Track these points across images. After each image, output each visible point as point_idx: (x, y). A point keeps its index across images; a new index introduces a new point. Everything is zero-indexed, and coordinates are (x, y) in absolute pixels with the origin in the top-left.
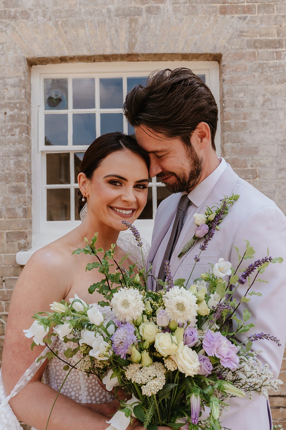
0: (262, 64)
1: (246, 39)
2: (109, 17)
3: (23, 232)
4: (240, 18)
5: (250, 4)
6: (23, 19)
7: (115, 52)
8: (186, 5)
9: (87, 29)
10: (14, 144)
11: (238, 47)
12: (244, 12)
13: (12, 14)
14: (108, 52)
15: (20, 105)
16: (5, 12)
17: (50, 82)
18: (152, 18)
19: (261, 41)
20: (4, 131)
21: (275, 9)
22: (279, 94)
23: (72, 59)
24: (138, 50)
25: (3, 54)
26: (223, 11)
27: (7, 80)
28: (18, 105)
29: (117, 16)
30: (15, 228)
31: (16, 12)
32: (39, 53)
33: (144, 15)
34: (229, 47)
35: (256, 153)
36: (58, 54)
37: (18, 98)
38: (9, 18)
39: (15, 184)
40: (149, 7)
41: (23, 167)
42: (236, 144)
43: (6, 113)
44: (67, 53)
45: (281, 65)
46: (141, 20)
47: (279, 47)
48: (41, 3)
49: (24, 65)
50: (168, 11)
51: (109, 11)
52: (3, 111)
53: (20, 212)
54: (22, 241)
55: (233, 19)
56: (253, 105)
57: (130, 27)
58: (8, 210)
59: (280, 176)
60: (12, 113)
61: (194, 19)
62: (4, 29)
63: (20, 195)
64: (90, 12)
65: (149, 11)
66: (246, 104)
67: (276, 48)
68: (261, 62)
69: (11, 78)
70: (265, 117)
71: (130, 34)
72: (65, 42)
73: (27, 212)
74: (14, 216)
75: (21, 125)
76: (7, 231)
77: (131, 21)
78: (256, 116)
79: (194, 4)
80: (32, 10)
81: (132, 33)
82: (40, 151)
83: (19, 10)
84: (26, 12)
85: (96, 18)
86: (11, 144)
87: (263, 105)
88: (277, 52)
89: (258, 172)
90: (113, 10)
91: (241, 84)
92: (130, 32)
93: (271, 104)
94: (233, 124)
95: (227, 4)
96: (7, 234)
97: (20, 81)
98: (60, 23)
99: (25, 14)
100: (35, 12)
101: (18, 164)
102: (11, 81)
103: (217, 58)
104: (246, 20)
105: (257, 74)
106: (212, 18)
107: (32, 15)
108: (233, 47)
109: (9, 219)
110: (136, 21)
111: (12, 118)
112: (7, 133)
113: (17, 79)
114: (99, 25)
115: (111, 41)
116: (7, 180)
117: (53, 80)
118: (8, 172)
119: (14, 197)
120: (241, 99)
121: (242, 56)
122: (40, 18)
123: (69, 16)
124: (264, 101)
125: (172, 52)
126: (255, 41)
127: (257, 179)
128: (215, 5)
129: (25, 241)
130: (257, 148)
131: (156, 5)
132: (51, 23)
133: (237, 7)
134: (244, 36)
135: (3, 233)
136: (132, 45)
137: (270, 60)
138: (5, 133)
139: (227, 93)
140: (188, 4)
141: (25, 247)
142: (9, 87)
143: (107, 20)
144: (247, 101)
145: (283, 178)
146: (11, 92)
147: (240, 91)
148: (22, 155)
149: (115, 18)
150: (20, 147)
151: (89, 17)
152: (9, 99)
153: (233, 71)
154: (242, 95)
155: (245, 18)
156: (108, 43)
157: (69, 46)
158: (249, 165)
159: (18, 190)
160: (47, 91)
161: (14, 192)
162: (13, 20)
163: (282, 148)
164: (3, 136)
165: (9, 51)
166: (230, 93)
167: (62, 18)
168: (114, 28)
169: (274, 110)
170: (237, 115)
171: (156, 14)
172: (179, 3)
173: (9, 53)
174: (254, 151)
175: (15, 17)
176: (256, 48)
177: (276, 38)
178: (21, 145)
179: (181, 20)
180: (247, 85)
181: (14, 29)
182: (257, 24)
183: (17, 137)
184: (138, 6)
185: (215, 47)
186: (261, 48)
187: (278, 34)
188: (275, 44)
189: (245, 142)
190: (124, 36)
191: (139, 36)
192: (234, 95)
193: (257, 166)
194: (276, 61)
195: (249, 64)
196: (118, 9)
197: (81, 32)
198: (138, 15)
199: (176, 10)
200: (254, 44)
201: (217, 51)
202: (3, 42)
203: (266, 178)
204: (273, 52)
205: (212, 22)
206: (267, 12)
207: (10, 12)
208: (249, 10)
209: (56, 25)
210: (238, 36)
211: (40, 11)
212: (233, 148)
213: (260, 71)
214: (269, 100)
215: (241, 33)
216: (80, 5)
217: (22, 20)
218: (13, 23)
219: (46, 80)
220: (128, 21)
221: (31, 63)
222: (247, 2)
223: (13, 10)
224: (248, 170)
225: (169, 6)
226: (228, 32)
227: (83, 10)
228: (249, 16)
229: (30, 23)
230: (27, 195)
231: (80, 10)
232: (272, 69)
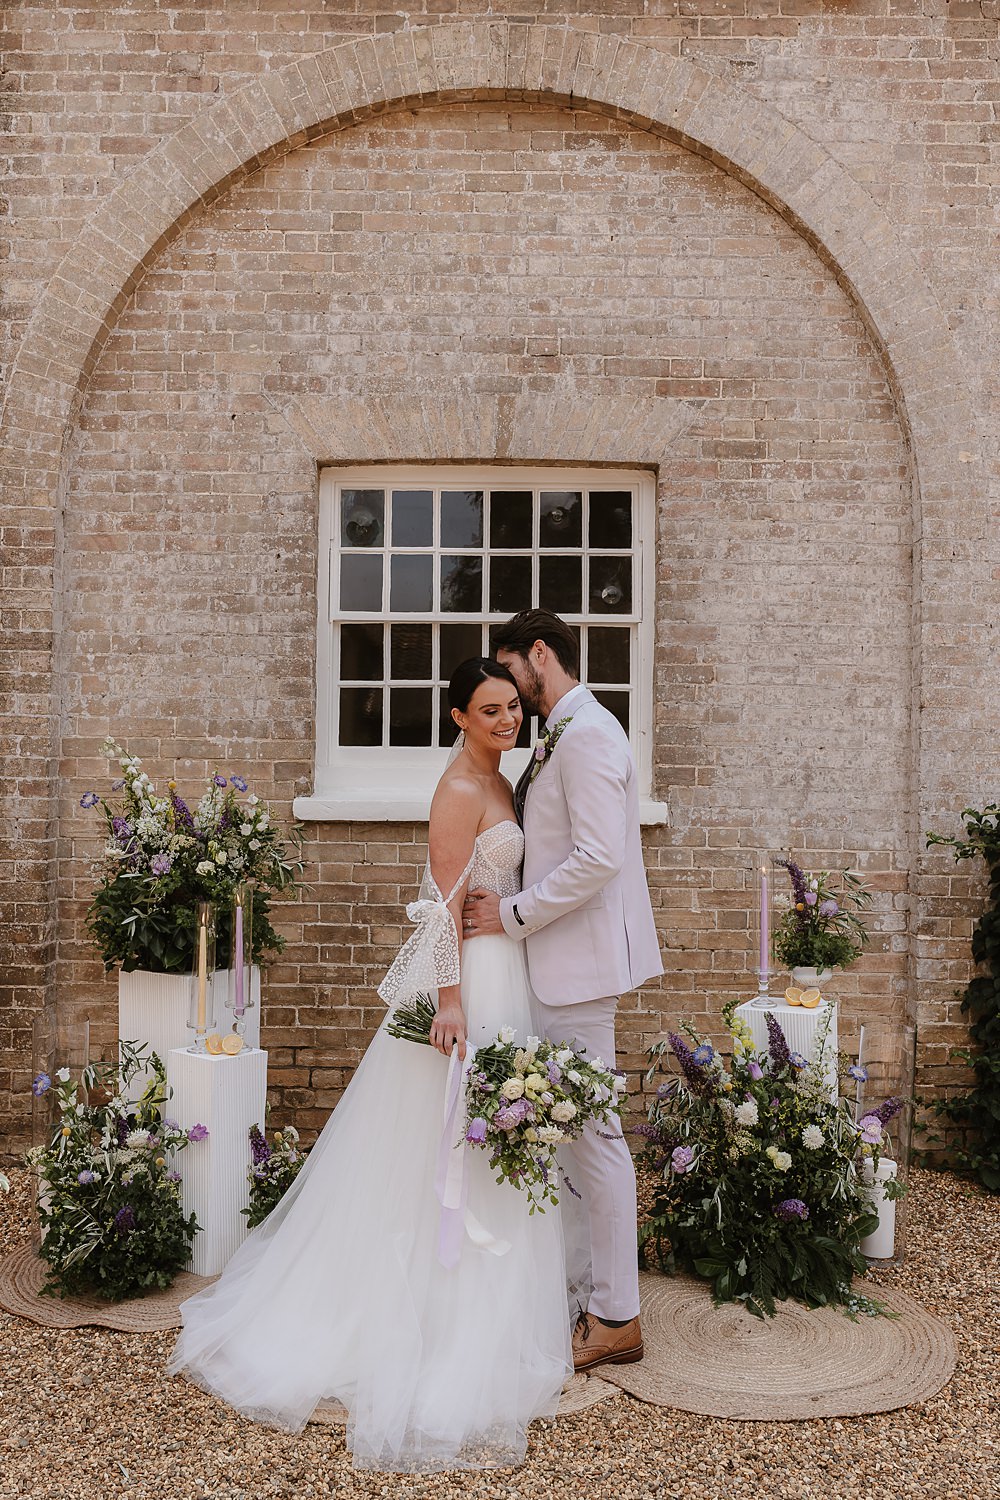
0: (728, 485)
1: (700, 439)
2: (464, 394)
3: (303, 764)
4: (692, 403)
5: (710, 379)
6: (313, 391)
7: (473, 454)
8: (599, 376)
9: (425, 412)
10: (292, 610)
11: (686, 453)
12: (700, 394)
13: (294, 382)
14: (461, 454)
15: (304, 543)
16: (282, 378)
17: (352, 497)
18: (539, 398)
19: (727, 445)
20: (275, 586)
21: (754, 389)
22: (756, 538)
23: (395, 462)
24: (512, 452)
25: (276, 453)
26: (664, 390)
27: (282, 499)
28: (300, 542)
29: (478, 392)
30: (290, 756)
31: (301, 379)
32: (340, 453)
33: (526, 391)
34: (672, 454)
35: (713, 638)
36: (371, 456)
37: (302, 530)
38: (288, 389)
39: (291, 680)
40: (535, 378)
41: (307, 650)
42: (678, 621)
43: (279, 556)
44: (388, 454)
45: (760, 488)
46: (520, 401)
47: (757, 457)
48: (346, 365)
49: (313, 470)
50: (566, 386)
51: (464, 383)
52: (274, 552)
53: (299, 728)
54: (302, 780)
55: (680, 404)
56: (709, 554)
57: (501, 411)
58: (279, 725)
59: (753, 679)
60: (290, 556)
61: (613, 401)
62: (280, 408)
63: (300, 699)
64: (430, 382)
65: (534, 384)
66: (698, 554)
67: (753, 457)
68: (727, 481)
69: (291, 494)
70: (729, 577)
71: (499, 424)
72: (385, 434)
73: (310, 729)
74: (290, 735)
75: (305, 578)
76: (276, 761)
77: (502, 402)
78: (716, 575)
79: (612, 377)
80: (329, 376)
81: (503, 422)
82: (331, 621)
83: (307, 375)
84: (318, 379)
85: (442, 395)
86: (286, 610)
87: (728, 555)
88: (753, 464)
89: (715, 671)
90: (471, 381)
91: (691, 517)
92: (500, 420)
93: (742, 554)
94: (674, 587)
95: (669, 379)
96: (275, 765)
97: (306, 499)
98: (377, 400)
99: (317, 384)
100: (334, 381)
101: (298, 645)
102: (289, 500)
103: (654, 468)
104: (703, 408)
105: (718, 502)
106: (644, 401)
107: (330, 385)
108: (678, 453)
109: (279, 741)
110: (511, 402)
111: (290, 564)
112: (280, 591)
113: (300, 497)
114: (446, 406)
115: (467, 434)
116: (278, 673)
117: (358, 492)
118: (281, 657)
119: (290, 702)
120: (690, 544)
121: (694, 470)
122: (343, 391)
123: (394, 390)
124: (729, 549)
125: (572, 458)
126: (718, 445)
127: (714, 683)
128: (649, 379)
129: (307, 780)
130: (715, 629)
131: (546, 375)
132: (362, 401)
133: (687, 384)
134: (696, 435)
135: (269, 763)
136: (502, 444)
137: (742, 478)
138: (277, 590)
139: (665, 533)
140: (604, 376)
141: (307, 790)
142: (286, 511)
143: (461, 399)
144: (700, 547)
145: (758, 683)
146: (290, 519)
147: (689, 530)
148: (305, 630)
149: (474, 394)
150: (302, 615)
151: (428, 391)
152: (286, 531)
153: (677, 494)
154: (691, 536)
155: (700, 404)
156: (461, 438)
157: (393, 441)
158: (700, 659)
159: (297, 691)
160: (346, 512)
161: (289, 693)
162: (296, 393)
163: (758, 631)
164: (274, 595)
165: (287, 448)
166: (671, 533)
167: (382, 392)
168: (472, 413)
169: (745, 564)
170: (681, 571)
171: (546, 391)
172: (587, 373)
173: (288, 451)
174: (709, 635)
175: (299, 389)
176: (719, 456)
177: (754, 439)
178: (305, 612)
179: (590, 403)
180: (700, 520)
181: (296, 408)
182: (720, 415)
183: (298, 597)
184: (514, 376)
185: (647, 452)
186: (727, 457)
187: (758, 434)
188: (750, 451)
189: (694, 618)
190: (489, 427)
191: (516, 428)
192: (678, 537)
193: (714, 660)
194: (751, 480)
195: (704, 484)
196: (479, 380)
197: (414, 417)
198: (516, 392)
199: (581, 385)
200: (714, 450)
201: (651, 460)
202: (277, 431)
203: (728, 681)
204: (747, 465)
205: (643, 408)
206: (740, 395)
207: (291, 378)
208: (708, 389)
209: (371, 404)
210: (688, 434)
211: (343, 379)
212: (673, 628)
213: (724, 496)
214: (738, 547)
215: (694, 430)
216: (413, 372)
217: (312, 394)
218: (294, 398)
219: (344, 493)
220: (497, 402)
221: (321, 466)
222: (705, 376)
223: (296, 376)
224: (698, 667)
225: (569, 378)
226: (670, 428)
227: (419, 379)
228: (708, 399)
229: (325, 399)
230: (311, 700)
231: (414, 378)
232: (744, 494)
